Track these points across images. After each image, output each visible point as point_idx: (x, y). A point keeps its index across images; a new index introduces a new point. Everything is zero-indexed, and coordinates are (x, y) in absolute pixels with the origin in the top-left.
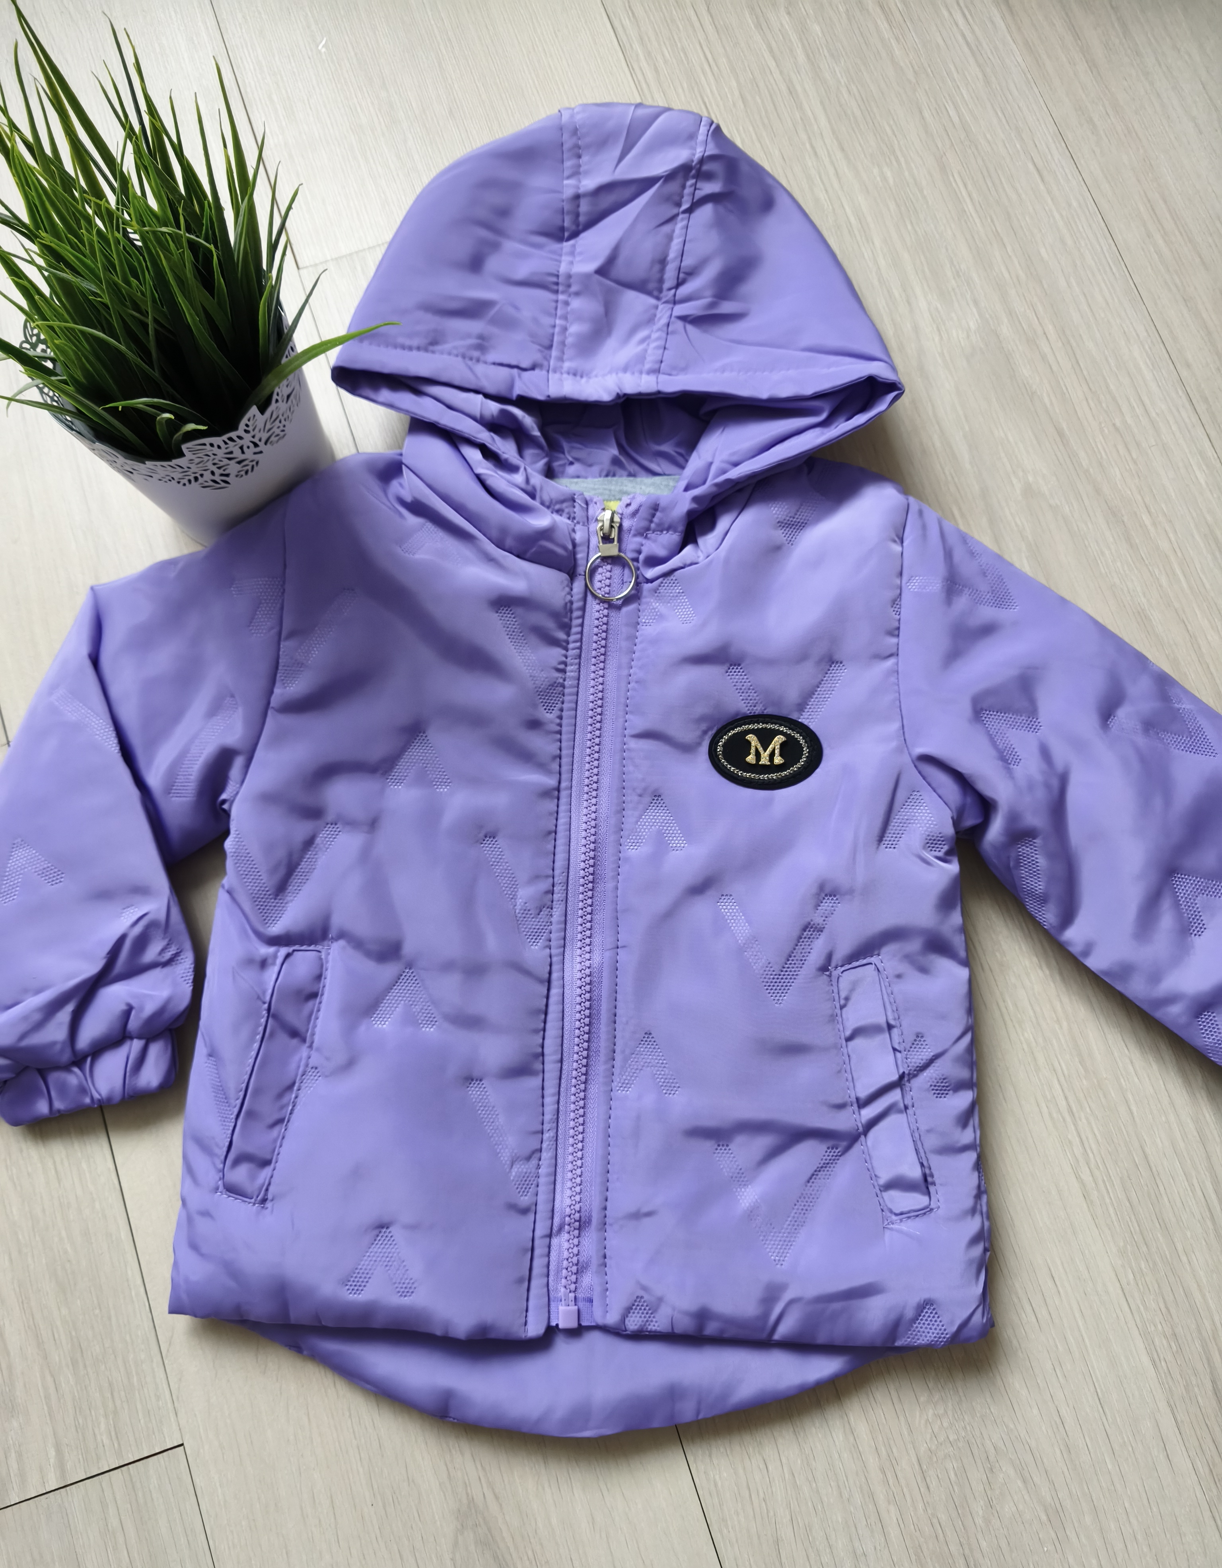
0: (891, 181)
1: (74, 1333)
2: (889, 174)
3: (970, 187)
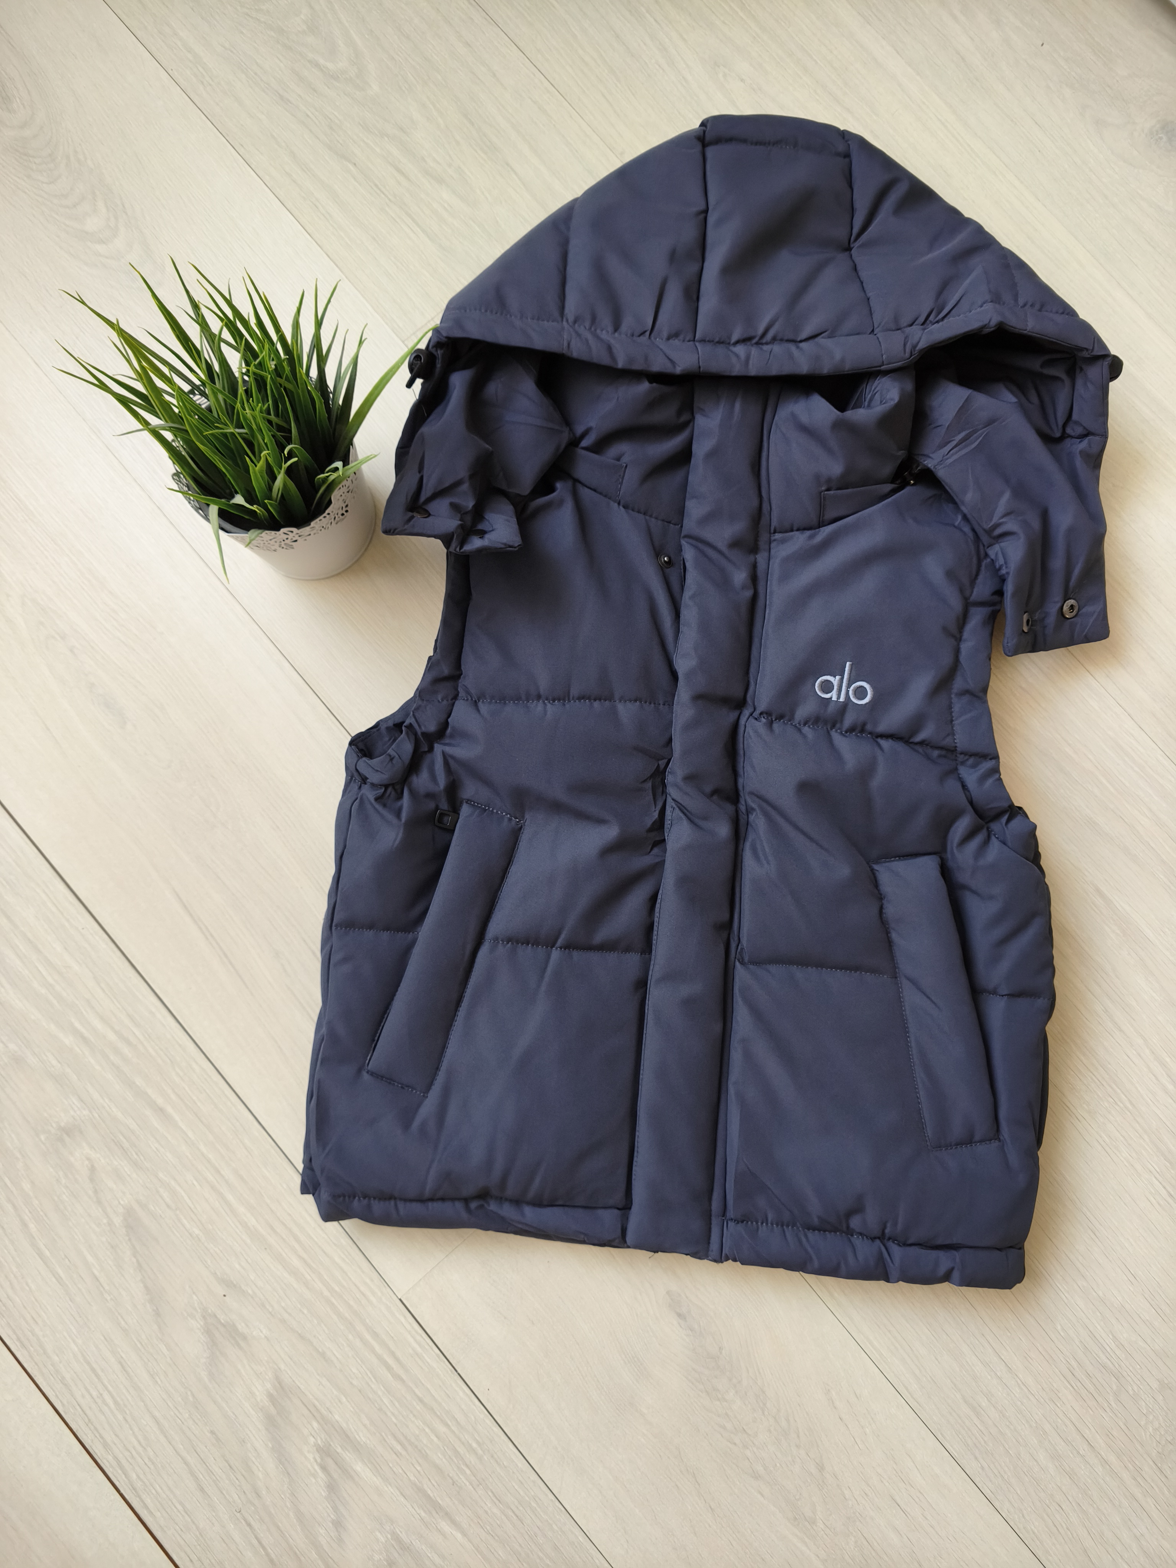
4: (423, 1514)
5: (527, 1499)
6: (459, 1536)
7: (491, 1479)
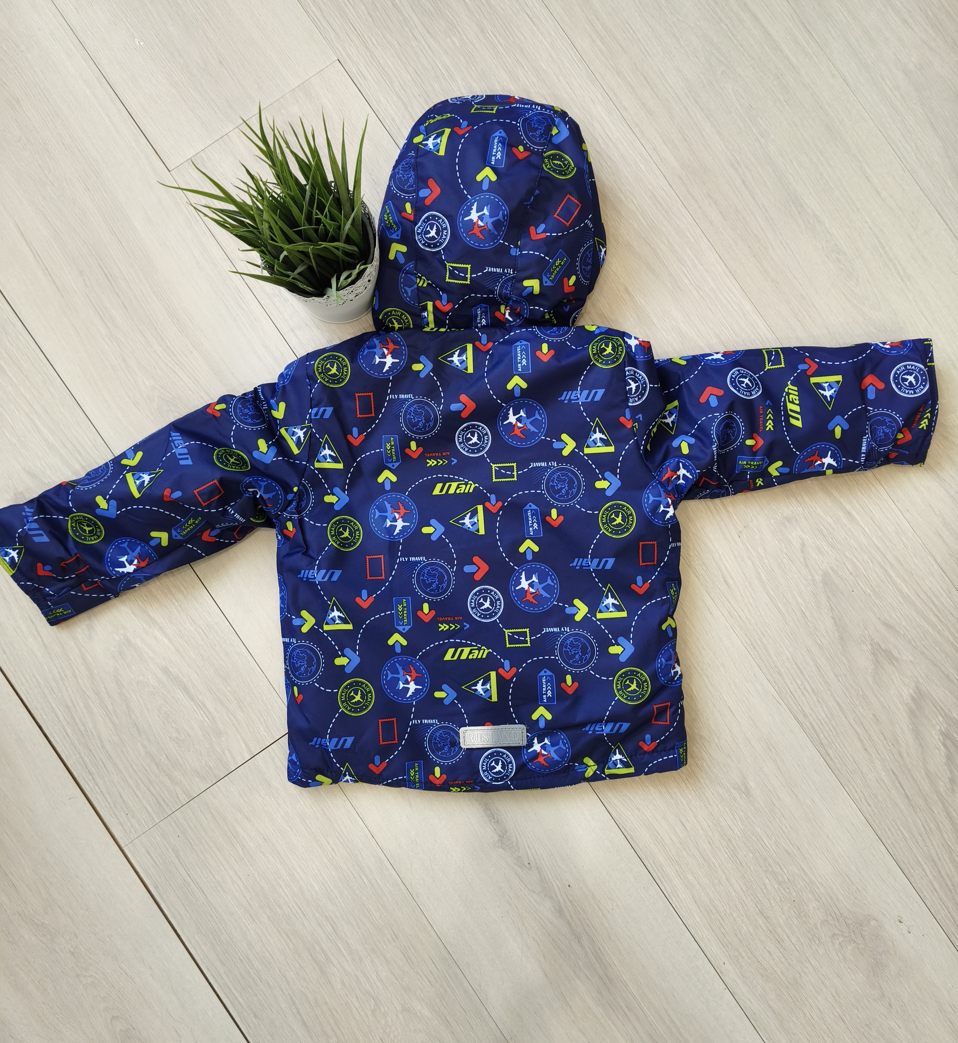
0: (458, 44)
1: (236, 696)
2: (456, 41)
3: (498, 37)
4: (145, 626)
5: (212, 623)
6: (166, 641)
7: (190, 610)
